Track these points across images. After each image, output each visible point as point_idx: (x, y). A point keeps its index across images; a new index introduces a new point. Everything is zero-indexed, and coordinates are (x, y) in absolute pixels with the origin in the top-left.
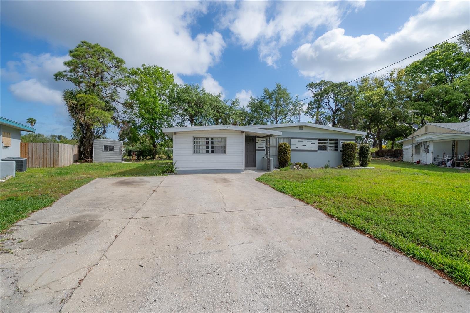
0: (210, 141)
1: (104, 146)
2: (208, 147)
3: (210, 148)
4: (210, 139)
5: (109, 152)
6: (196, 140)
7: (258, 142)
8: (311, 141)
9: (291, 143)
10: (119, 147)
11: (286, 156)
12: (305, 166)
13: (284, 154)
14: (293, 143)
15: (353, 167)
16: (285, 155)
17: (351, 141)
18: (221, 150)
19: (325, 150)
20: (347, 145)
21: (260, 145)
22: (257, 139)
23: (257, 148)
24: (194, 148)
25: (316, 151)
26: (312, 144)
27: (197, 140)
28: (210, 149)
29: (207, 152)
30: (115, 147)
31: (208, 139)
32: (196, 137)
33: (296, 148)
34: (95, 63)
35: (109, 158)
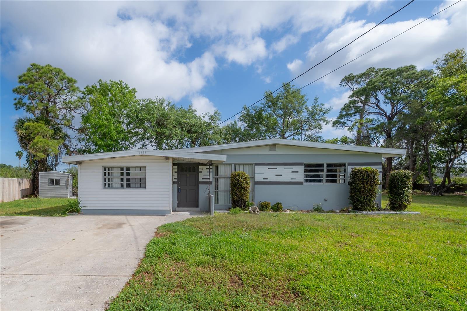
0: (125, 171)
1: (50, 179)
2: (122, 180)
3: (125, 180)
4: (125, 169)
5: (55, 186)
6: (107, 171)
7: (201, 172)
8: (292, 168)
9: (255, 172)
10: (65, 180)
11: (241, 191)
12: (277, 208)
13: (238, 188)
14: (259, 172)
15: (369, 211)
16: (238, 191)
17: (367, 167)
18: (140, 184)
19: (320, 181)
20: (358, 172)
21: (204, 175)
22: (200, 167)
23: (200, 180)
24: (105, 181)
25: (301, 183)
26: (292, 172)
27: (109, 170)
28: (125, 183)
29: (122, 186)
30: (61, 181)
31: (122, 169)
32: (107, 167)
33: (264, 179)
34: (40, 87)
35: (54, 193)
